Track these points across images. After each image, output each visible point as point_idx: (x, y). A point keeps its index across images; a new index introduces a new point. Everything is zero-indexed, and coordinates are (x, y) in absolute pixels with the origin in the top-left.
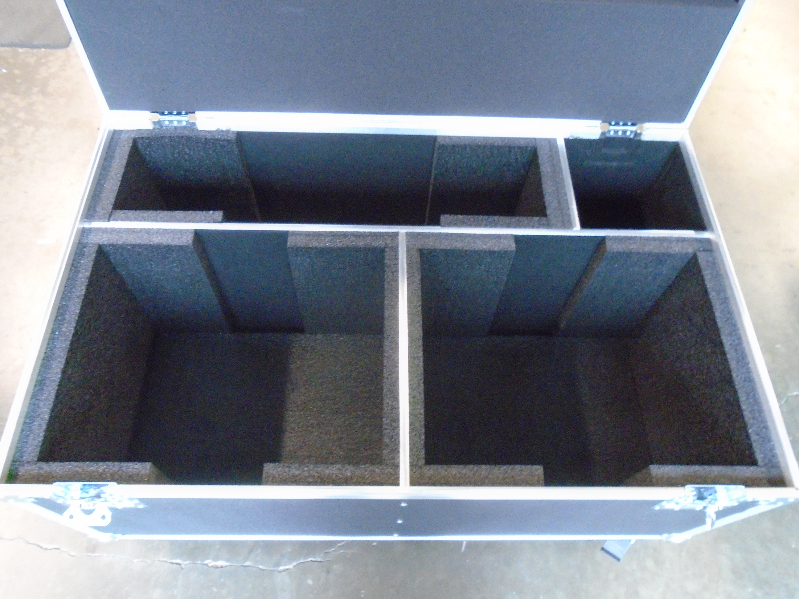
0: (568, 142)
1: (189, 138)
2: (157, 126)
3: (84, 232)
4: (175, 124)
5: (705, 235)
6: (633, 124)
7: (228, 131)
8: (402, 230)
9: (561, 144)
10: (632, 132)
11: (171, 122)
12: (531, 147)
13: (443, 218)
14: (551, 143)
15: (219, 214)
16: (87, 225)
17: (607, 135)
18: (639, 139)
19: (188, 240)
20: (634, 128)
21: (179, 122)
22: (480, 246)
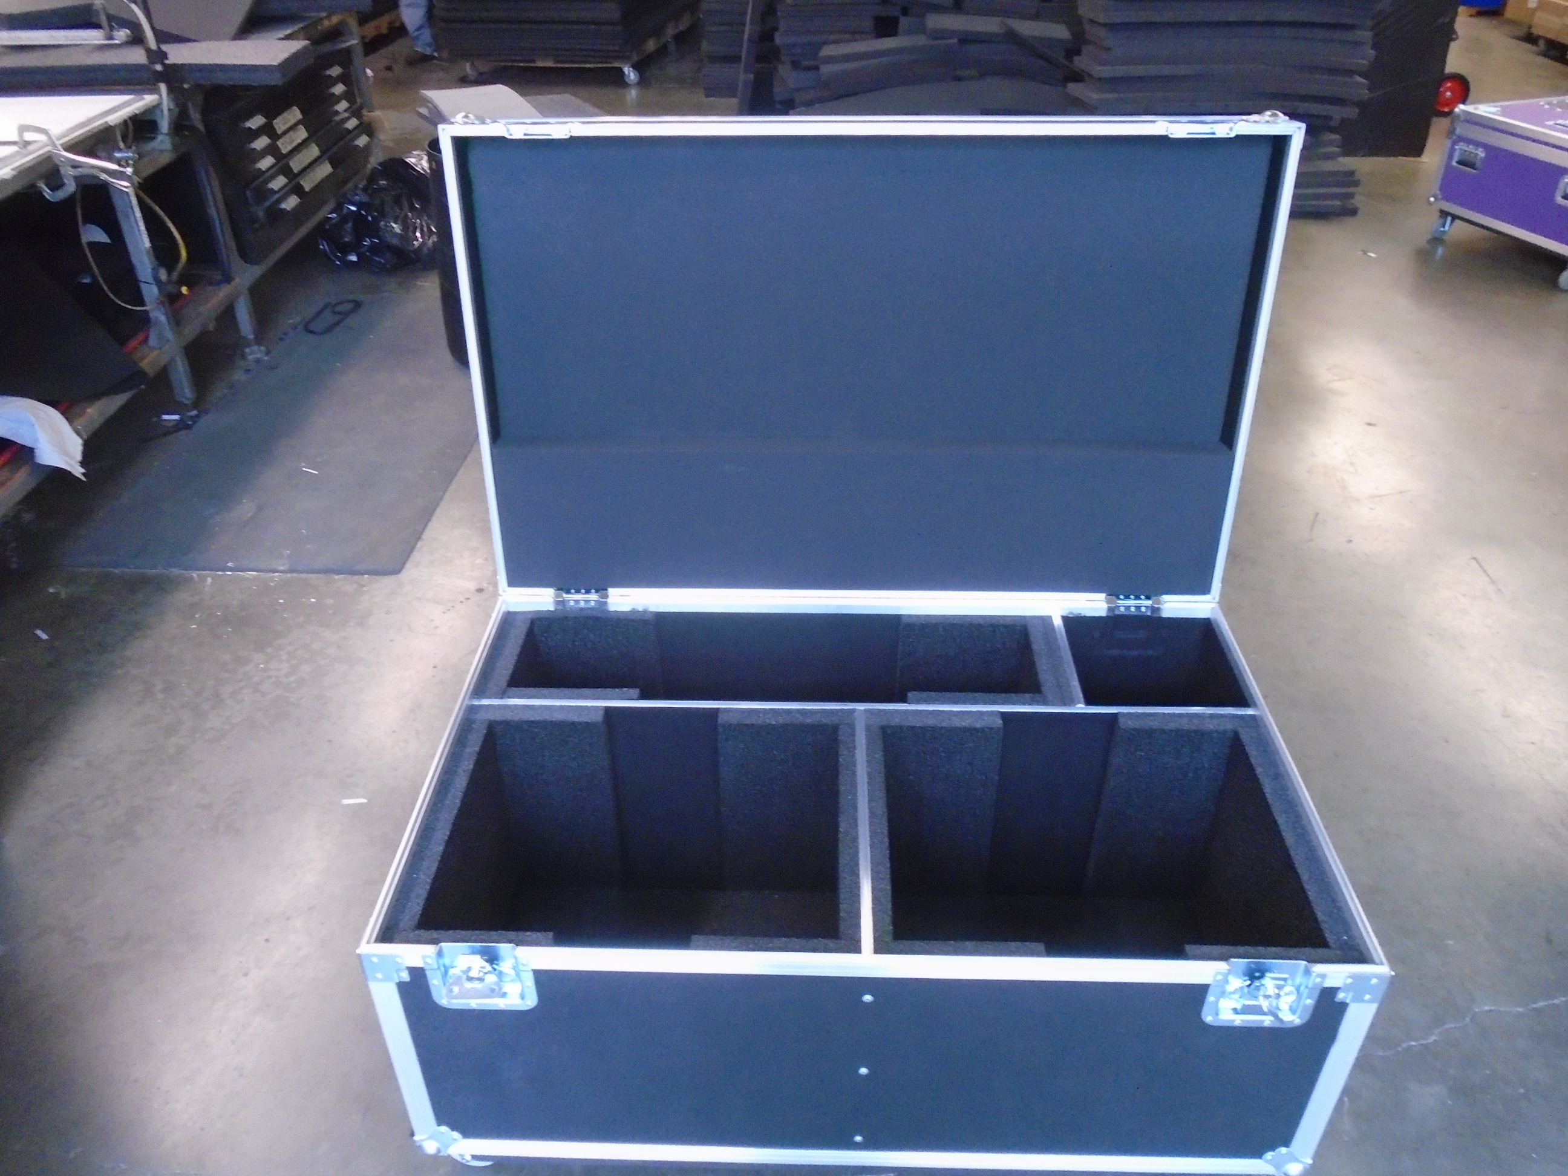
0: (1066, 620)
1: (597, 619)
2: (560, 607)
3: (471, 710)
4: (582, 604)
5: (1250, 712)
6: (1148, 598)
7: (645, 612)
8: (861, 707)
9: (1058, 622)
10: (1146, 607)
11: (577, 602)
12: (1021, 626)
13: (910, 695)
14: (1045, 622)
15: (635, 692)
16: (476, 703)
17: (1117, 612)
18: (1158, 615)
19: (599, 717)
20: (1149, 603)
21: (587, 601)
22: (957, 723)
